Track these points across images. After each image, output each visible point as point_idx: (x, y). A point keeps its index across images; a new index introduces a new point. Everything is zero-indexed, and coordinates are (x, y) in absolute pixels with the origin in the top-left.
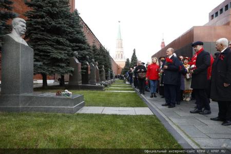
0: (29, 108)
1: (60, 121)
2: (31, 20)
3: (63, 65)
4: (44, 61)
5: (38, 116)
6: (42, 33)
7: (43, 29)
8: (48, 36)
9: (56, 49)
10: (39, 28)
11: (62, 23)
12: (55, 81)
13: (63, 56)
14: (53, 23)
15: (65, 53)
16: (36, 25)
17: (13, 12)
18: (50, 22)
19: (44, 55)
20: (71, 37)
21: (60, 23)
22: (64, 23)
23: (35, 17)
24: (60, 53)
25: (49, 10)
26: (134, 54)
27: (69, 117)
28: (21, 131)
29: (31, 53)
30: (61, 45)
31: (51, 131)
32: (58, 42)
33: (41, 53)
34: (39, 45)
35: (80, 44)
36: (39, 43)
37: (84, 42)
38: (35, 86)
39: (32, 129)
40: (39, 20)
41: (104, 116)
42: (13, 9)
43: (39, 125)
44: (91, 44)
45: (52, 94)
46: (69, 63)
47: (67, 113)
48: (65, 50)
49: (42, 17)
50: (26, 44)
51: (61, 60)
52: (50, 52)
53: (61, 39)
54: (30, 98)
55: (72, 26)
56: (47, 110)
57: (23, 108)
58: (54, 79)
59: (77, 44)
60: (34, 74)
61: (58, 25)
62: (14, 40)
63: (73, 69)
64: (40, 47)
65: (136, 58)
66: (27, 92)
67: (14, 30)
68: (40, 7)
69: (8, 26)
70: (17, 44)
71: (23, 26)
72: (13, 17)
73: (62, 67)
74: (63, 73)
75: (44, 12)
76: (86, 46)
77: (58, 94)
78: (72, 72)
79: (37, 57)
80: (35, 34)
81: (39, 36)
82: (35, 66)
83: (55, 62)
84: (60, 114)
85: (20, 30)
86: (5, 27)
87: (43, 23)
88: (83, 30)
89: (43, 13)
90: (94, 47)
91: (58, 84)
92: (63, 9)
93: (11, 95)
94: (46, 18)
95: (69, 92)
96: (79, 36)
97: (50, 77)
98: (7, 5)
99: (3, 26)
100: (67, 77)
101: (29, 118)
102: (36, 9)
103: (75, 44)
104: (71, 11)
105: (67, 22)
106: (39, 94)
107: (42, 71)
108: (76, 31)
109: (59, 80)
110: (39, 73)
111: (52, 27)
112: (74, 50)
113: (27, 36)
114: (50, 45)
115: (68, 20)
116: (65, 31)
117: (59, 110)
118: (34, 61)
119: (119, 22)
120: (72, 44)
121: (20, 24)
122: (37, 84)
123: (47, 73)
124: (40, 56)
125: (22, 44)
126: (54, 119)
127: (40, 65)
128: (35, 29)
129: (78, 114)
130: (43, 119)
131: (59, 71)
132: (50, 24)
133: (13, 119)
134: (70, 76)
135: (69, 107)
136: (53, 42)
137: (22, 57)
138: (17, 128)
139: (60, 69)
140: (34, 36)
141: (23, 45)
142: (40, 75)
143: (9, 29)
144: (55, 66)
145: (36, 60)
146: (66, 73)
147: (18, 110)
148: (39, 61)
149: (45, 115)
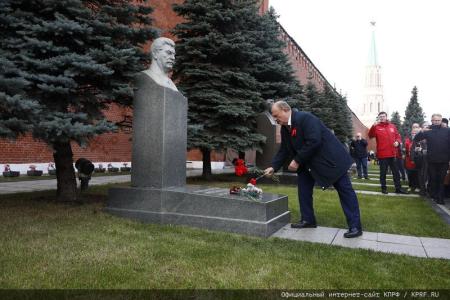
0: (176, 217)
1: (238, 251)
2: (184, 41)
3: (243, 129)
4: (207, 122)
5: (193, 236)
6: (203, 65)
7: (205, 56)
8: (215, 71)
9: (230, 95)
10: (197, 56)
11: (242, 40)
12: (227, 165)
13: (243, 111)
14: (225, 43)
15: (247, 104)
16: (192, 50)
17: (153, 28)
18: (218, 42)
19: (206, 111)
20: (260, 69)
21: (237, 41)
22: (247, 41)
23: (191, 34)
24: (238, 104)
25: (216, 16)
26: (414, 100)
27: (256, 244)
28: (163, 263)
29: (182, 106)
30: (240, 87)
31: (220, 271)
32: (234, 82)
33: (201, 107)
34: (198, 89)
35: (280, 83)
36: (197, 86)
37: (288, 78)
38: (188, 174)
39: (184, 262)
40: (199, 39)
41: (340, 252)
42: (153, 23)
43: (196, 254)
44: (304, 82)
45: (221, 191)
46: (255, 125)
47: (253, 235)
48: (248, 97)
49: (204, 32)
50: (175, 89)
51: (239, 120)
52: (217, 104)
53: (240, 76)
54: (181, 196)
55: (263, 45)
56: (212, 225)
57: (168, 216)
58: (224, 160)
59: (273, 84)
60: (188, 149)
61: (234, 46)
62: (153, 82)
63: (264, 138)
64: (200, 95)
65: (419, 110)
66: (176, 185)
67: (154, 62)
68: (201, 12)
69: (144, 55)
70: (160, 88)
71: (170, 53)
72: (152, 36)
73: (241, 135)
74: (243, 148)
75: (208, 22)
76: (293, 87)
77: (234, 192)
78: (261, 144)
79: (194, 115)
80: (191, 67)
81: (198, 72)
82: (189, 131)
83: (227, 123)
84: (237, 236)
85: (165, 61)
86: (138, 58)
87: (205, 45)
88: (285, 51)
89: (205, 24)
90: (310, 87)
91: (231, 170)
92: (245, 9)
93: (147, 189)
94: (211, 34)
95: (256, 189)
96: (277, 65)
97: (217, 155)
98: (144, 16)
99: (136, 55)
100: (250, 155)
101: (177, 239)
102: (192, 18)
103: (268, 83)
104: (260, 13)
105: (253, 36)
106: (197, 190)
107: (203, 143)
108: (271, 54)
109: (235, 162)
110: (196, 147)
111: (222, 50)
112: (266, 97)
113: (176, 73)
114: (218, 89)
115: (255, 32)
116: (248, 56)
117: (235, 227)
118: (189, 123)
119: (373, 24)
120: (261, 84)
121: (164, 49)
122: (193, 169)
123: (212, 146)
124: (200, 111)
125: (167, 88)
126: (226, 246)
127: (199, 131)
128: (191, 58)
129: (276, 240)
130: (203, 243)
131: (236, 143)
132: (218, 45)
133: (150, 237)
134: (258, 153)
135: (257, 222)
136: (224, 82)
137: (167, 114)
138: (156, 257)
139: (238, 139)
140: (188, 73)
141: (169, 91)
142: (198, 151)
143: (146, 60)
144: (227, 131)
145: (192, 121)
146: (250, 146)
147: (158, 220)
148: (198, 123)
149: (208, 234)
